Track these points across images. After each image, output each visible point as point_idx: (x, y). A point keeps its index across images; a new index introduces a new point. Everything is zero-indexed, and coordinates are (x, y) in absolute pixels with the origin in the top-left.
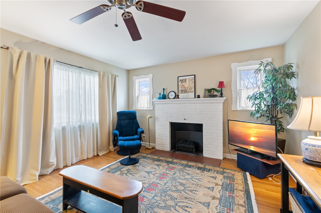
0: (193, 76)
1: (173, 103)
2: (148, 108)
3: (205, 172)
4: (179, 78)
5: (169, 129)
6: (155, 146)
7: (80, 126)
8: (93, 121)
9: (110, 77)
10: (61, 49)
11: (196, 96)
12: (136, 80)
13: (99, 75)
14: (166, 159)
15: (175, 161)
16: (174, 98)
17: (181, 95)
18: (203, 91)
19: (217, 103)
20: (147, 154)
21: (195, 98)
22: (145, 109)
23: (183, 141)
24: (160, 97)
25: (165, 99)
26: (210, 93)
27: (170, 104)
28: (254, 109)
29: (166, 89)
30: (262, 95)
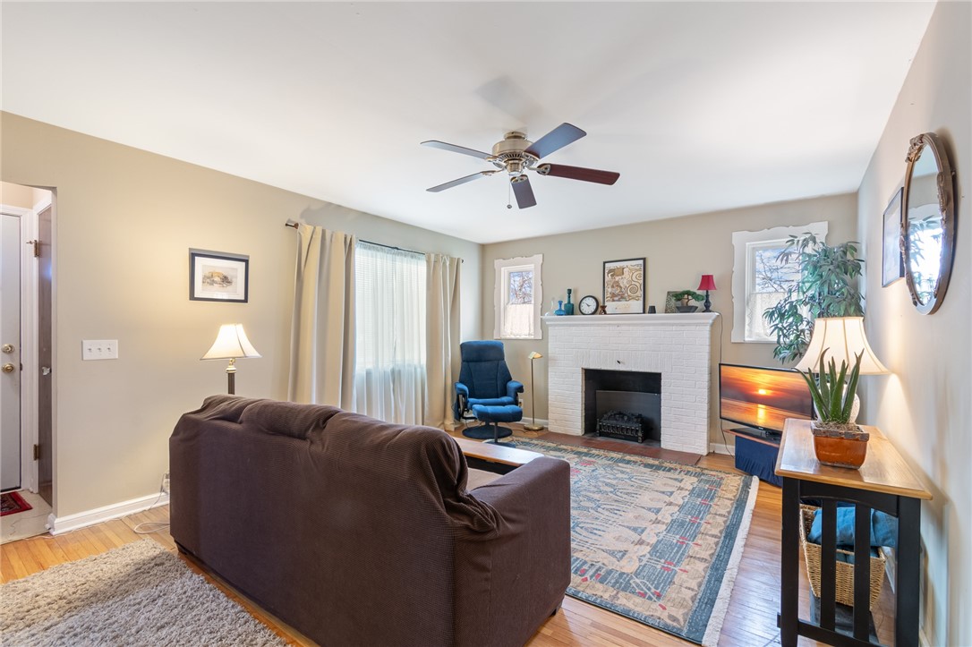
0: (642, 262)
1: (591, 325)
2: (529, 334)
3: (661, 472)
4: (607, 265)
5: (581, 384)
6: (547, 424)
7: (393, 372)
8: (416, 362)
9: (448, 264)
10: (365, 215)
11: (647, 309)
12: (503, 269)
13: (428, 262)
14: (574, 448)
15: (594, 451)
16: (593, 313)
17: (610, 306)
18: (664, 296)
19: (697, 325)
20: (532, 439)
21: (644, 312)
22: (523, 337)
23: (615, 415)
24: (560, 310)
25: (572, 314)
26: (680, 302)
27: (583, 325)
28: (776, 340)
29: (576, 291)
30: (794, 308)
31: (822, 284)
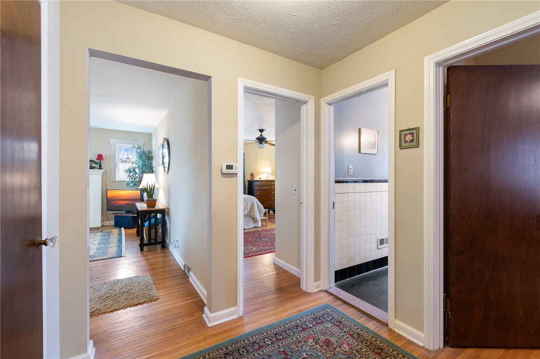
19: (96, 174)
28: (128, 180)
30: (134, 169)
31: (143, 162)
